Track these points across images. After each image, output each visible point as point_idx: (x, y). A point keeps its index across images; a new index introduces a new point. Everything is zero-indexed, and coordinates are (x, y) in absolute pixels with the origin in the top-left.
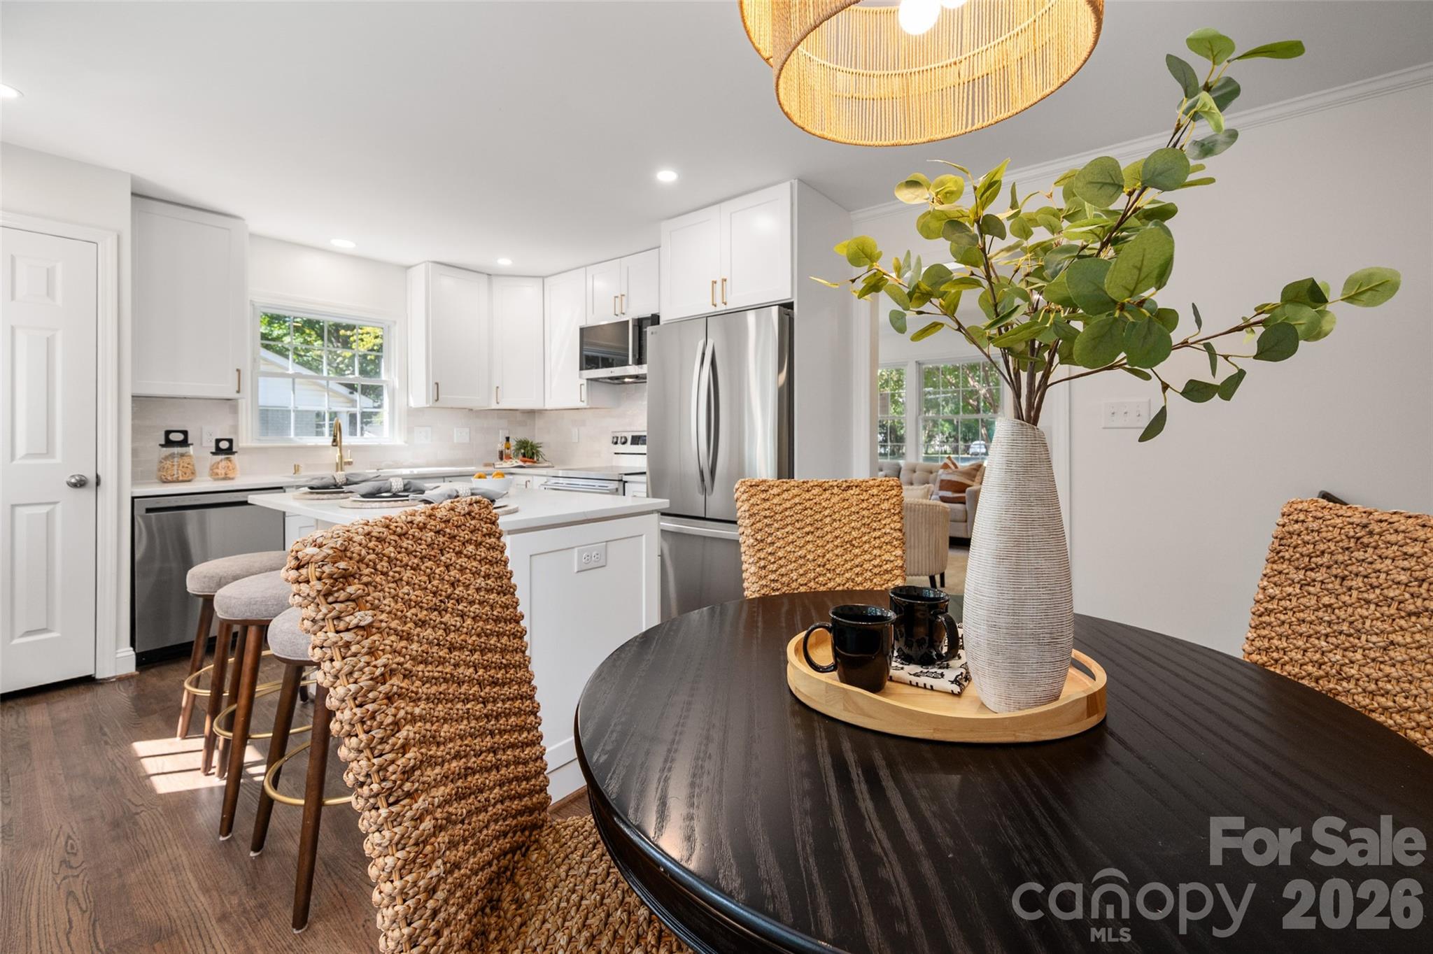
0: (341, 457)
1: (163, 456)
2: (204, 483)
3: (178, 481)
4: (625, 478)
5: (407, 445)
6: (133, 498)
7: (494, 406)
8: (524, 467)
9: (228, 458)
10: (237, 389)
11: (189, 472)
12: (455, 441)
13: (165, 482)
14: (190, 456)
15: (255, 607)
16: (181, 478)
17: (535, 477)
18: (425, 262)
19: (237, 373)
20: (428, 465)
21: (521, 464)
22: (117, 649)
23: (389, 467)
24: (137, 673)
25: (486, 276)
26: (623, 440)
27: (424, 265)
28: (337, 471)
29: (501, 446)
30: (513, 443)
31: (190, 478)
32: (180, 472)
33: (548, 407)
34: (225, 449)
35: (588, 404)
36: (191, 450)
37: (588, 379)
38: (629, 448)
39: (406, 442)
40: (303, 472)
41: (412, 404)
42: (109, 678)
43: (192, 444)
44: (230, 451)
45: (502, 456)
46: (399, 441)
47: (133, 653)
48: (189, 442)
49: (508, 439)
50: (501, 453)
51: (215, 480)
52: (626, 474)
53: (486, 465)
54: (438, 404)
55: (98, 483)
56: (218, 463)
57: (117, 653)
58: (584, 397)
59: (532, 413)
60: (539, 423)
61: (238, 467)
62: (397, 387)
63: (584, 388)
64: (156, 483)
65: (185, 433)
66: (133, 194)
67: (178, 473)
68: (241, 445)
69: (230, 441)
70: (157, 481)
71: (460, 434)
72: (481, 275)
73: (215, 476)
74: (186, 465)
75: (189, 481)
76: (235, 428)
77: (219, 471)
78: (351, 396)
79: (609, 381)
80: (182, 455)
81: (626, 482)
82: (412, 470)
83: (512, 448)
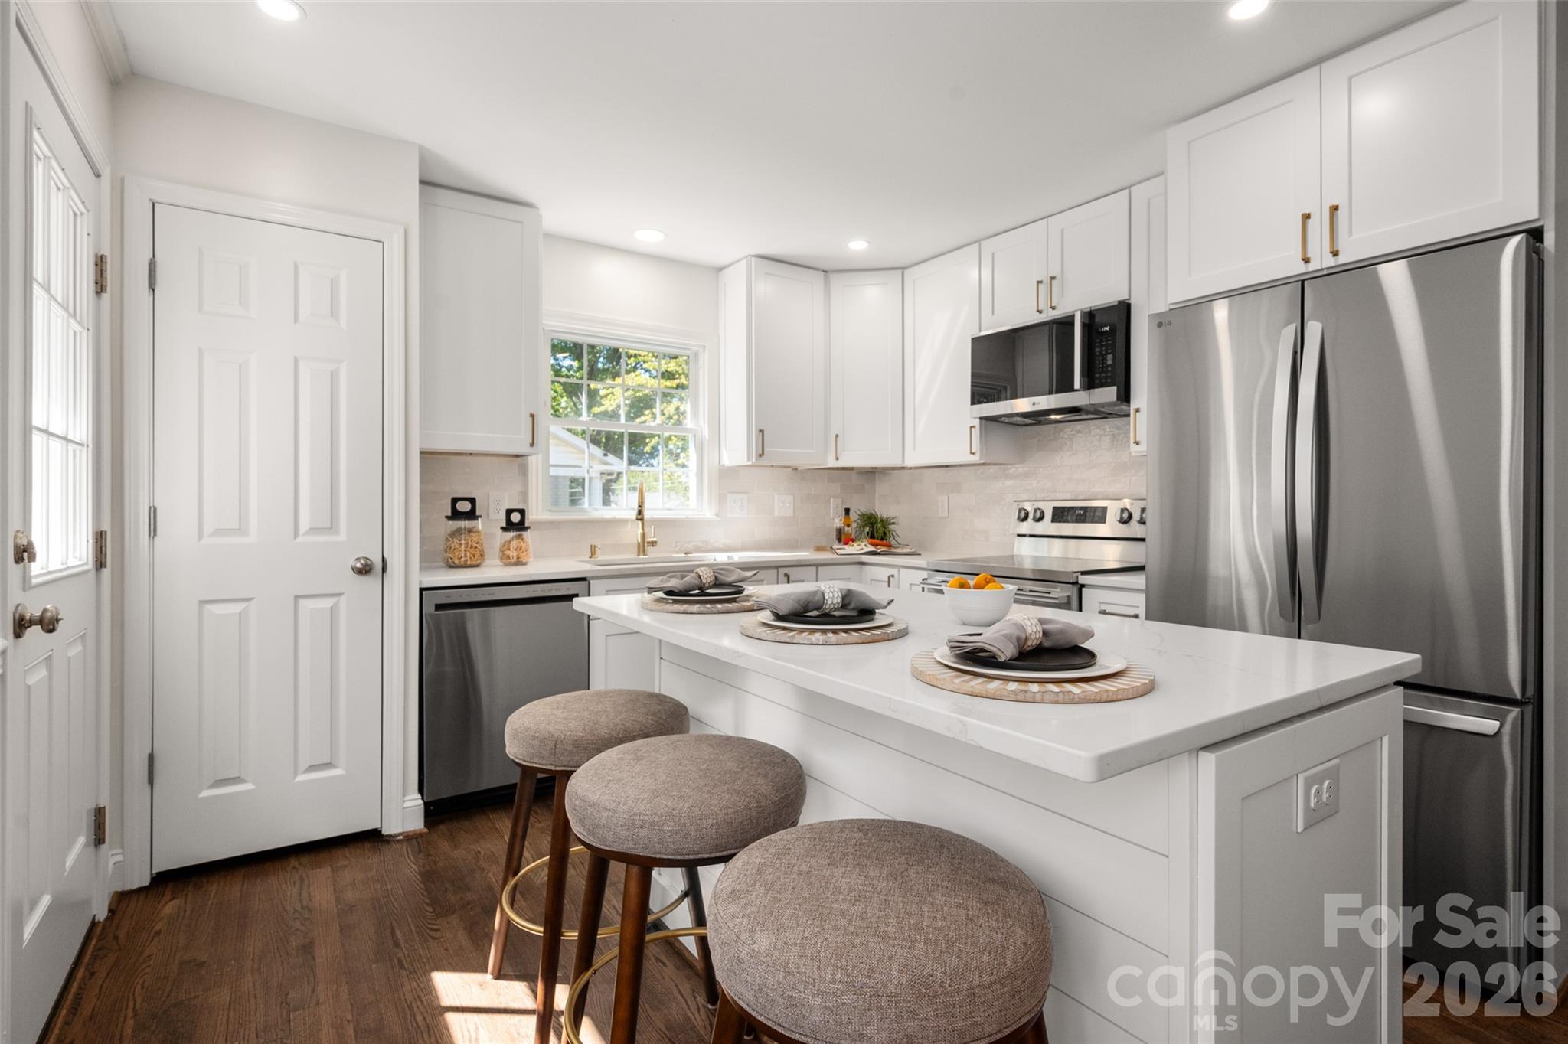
0: (644, 535)
1: (449, 532)
2: (492, 571)
3: (465, 566)
4: (1083, 579)
5: (719, 519)
6: (422, 590)
7: (832, 463)
8: (879, 554)
9: (520, 535)
10: (531, 441)
11: (478, 554)
12: (776, 514)
13: (452, 566)
14: (478, 532)
15: (642, 833)
16: (469, 562)
17: (902, 570)
18: (746, 257)
19: (531, 419)
20: (743, 549)
21: (871, 548)
22: (404, 796)
23: (698, 550)
24: (426, 830)
25: (822, 273)
26: (1038, 515)
27: (745, 261)
28: (639, 555)
29: (838, 523)
30: (853, 516)
31: (479, 562)
32: (468, 554)
33: (908, 463)
34: (516, 523)
35: (981, 458)
36: (479, 524)
37: (981, 418)
38: (1047, 526)
39: (717, 516)
40: (601, 557)
41: (727, 461)
42: (396, 835)
43: (480, 517)
44: (521, 526)
45: (842, 537)
46: (708, 513)
47: (421, 802)
48: (477, 514)
49: (847, 511)
50: (840, 531)
51: (506, 565)
52: (1084, 573)
53: (819, 549)
54: (762, 461)
55: (384, 570)
56: (510, 542)
57: (404, 801)
58: (976, 447)
59: (872, 474)
60: (882, 488)
61: (531, 548)
62: (707, 438)
63: (976, 432)
64: (442, 567)
65: (472, 501)
66: (422, 182)
67: (466, 555)
68: (530, 517)
69: (522, 512)
70: (442, 564)
71: (782, 504)
72: (815, 272)
73: (506, 561)
74: (475, 545)
75: (477, 566)
76: (524, 495)
77: (510, 553)
78: (605, 458)
79: (1019, 419)
80: (470, 531)
81: (1083, 586)
82: (730, 554)
83: (854, 525)
